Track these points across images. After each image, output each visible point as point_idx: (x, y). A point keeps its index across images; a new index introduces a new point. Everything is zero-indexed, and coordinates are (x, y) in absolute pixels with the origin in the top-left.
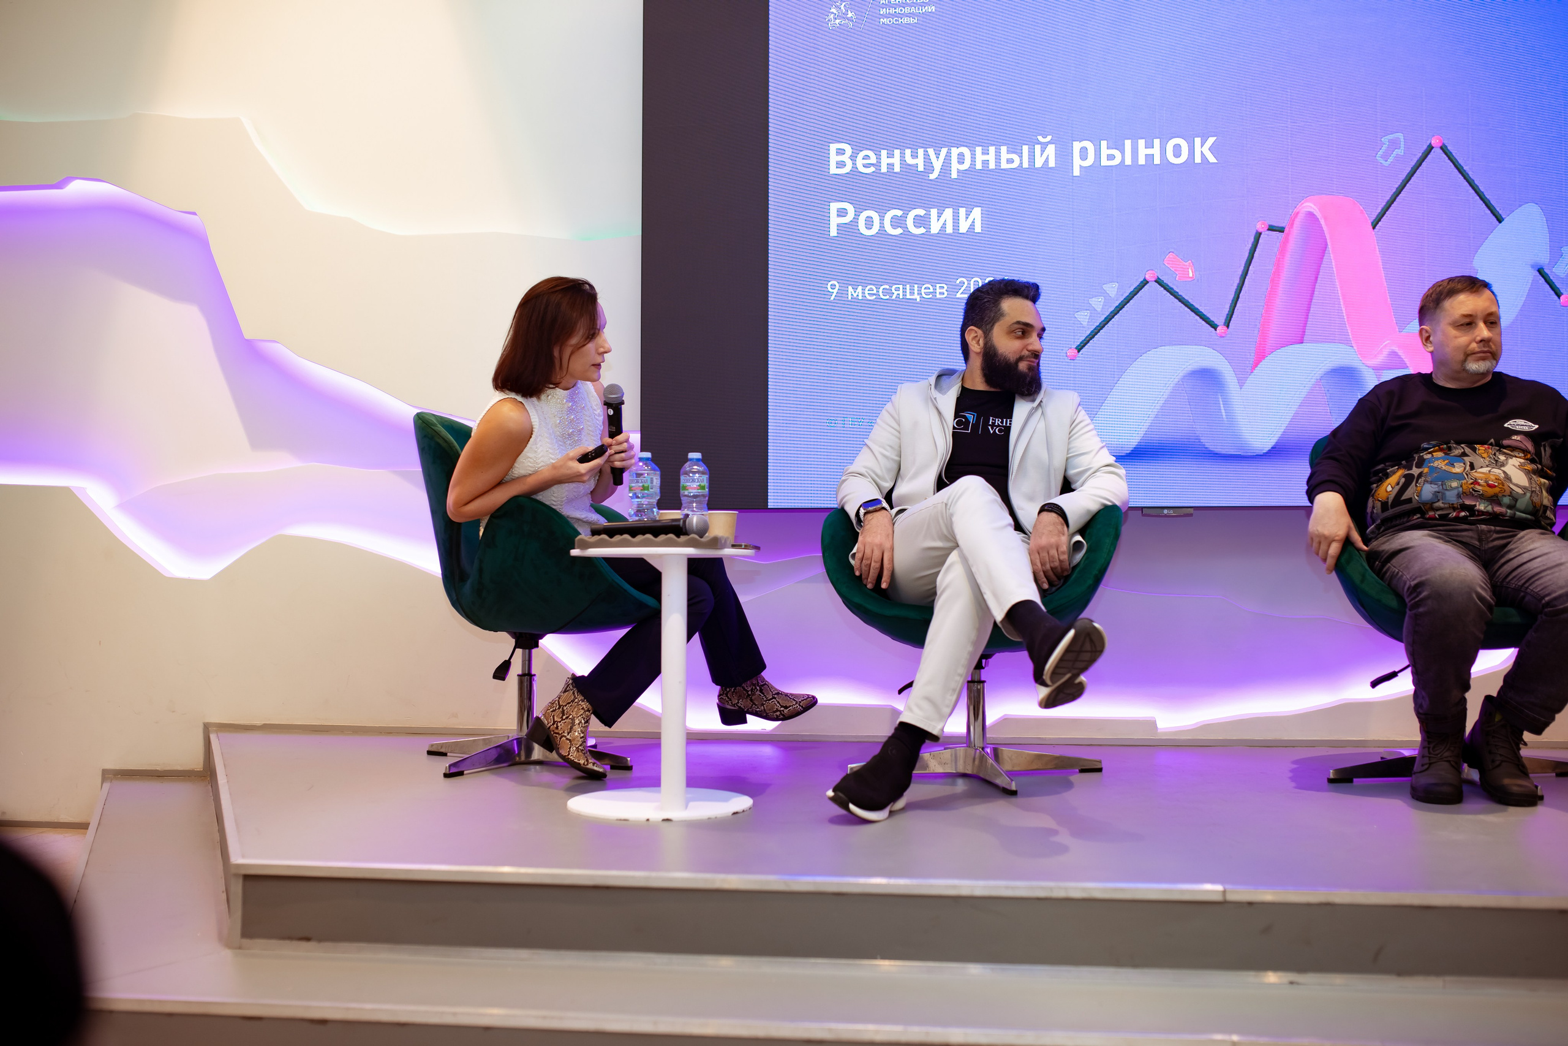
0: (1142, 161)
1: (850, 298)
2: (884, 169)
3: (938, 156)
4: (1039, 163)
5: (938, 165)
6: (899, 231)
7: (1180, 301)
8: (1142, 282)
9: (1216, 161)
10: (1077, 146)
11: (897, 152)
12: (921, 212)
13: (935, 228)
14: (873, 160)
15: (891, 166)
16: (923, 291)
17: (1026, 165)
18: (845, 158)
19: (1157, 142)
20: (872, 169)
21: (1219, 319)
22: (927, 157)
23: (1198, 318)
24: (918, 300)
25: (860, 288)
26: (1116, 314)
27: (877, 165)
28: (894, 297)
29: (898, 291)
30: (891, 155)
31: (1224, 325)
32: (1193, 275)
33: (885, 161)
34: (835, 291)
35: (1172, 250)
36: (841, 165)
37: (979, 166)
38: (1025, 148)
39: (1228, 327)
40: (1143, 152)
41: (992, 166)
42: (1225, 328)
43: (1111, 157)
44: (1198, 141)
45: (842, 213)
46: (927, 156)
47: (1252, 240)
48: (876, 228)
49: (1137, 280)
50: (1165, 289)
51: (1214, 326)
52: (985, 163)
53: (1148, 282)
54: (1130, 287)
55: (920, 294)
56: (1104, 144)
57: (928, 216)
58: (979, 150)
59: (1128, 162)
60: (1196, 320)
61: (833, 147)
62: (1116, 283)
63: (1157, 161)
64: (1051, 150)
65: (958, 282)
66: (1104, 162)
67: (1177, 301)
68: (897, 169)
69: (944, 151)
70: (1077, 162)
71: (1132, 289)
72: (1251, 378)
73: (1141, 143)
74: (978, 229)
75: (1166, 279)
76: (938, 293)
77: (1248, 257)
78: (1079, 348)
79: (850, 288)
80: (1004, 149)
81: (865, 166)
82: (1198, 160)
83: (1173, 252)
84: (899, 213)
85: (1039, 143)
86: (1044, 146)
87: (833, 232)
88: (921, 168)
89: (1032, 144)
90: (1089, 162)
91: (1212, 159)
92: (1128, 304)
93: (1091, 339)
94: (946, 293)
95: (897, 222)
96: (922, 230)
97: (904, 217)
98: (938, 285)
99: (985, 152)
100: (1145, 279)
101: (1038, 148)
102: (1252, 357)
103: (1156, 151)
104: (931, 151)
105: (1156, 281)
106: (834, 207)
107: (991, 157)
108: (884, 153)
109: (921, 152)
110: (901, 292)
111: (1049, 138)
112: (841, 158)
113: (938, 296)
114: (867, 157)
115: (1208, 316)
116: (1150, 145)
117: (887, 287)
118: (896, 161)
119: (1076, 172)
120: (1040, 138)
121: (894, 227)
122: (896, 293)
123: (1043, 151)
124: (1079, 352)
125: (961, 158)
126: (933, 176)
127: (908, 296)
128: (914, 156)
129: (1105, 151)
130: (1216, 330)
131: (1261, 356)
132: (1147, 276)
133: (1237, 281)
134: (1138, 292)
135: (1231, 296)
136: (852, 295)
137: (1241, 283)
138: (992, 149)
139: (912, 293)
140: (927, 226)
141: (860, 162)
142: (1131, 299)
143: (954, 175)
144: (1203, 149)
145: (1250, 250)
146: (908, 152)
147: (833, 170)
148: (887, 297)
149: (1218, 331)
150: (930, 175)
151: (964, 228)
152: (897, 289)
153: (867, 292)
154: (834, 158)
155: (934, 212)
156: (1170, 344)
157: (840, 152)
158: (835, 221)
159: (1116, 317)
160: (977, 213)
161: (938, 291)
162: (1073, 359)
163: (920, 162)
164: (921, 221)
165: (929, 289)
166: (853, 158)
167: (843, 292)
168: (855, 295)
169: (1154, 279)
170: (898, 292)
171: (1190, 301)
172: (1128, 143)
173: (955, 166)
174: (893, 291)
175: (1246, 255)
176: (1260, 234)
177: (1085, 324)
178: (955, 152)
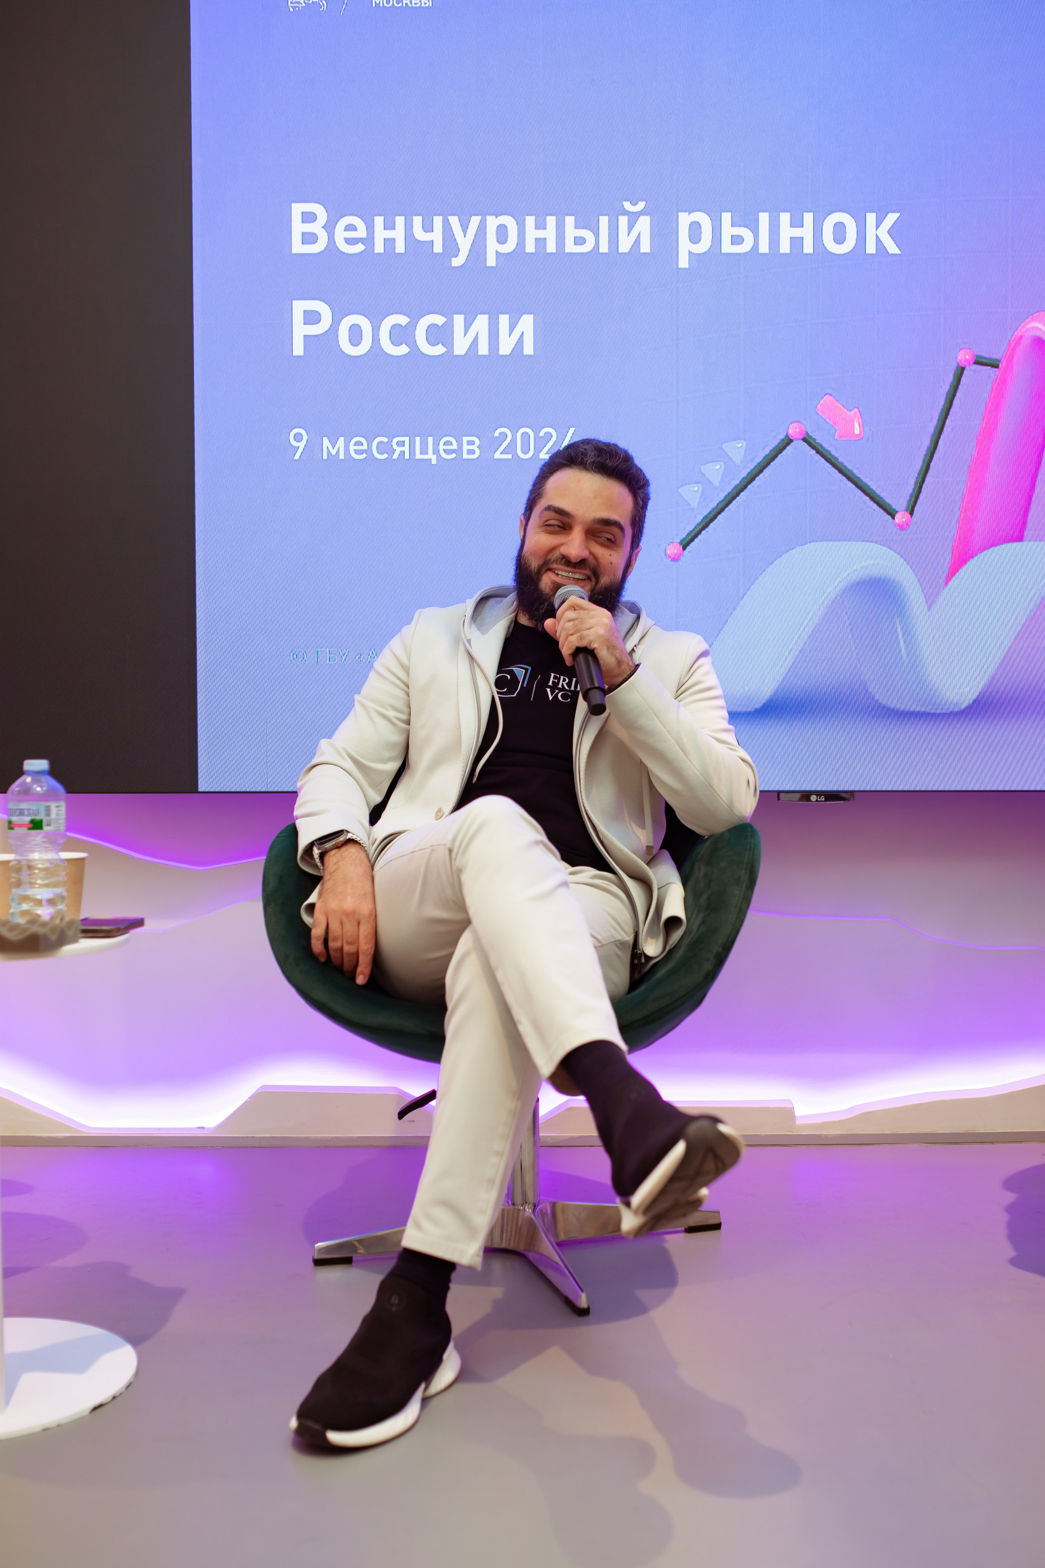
0: (785, 247)
1: (325, 457)
2: (379, 248)
3: (465, 228)
4: (624, 246)
5: (465, 243)
6: (403, 350)
7: (841, 471)
8: (782, 440)
9: (897, 251)
10: (685, 220)
11: (400, 221)
12: (440, 320)
13: (461, 347)
14: (362, 232)
15: (390, 243)
16: (442, 447)
17: (604, 248)
18: (316, 228)
19: (808, 217)
20: (359, 248)
21: (899, 503)
22: (447, 231)
23: (866, 498)
24: (434, 462)
25: (341, 441)
26: (742, 490)
27: (369, 241)
28: (395, 456)
29: (401, 447)
30: (389, 225)
31: (906, 510)
32: (860, 431)
33: (381, 234)
34: (302, 445)
35: (830, 391)
36: (309, 238)
37: (530, 248)
38: (604, 221)
39: (912, 513)
40: (787, 232)
41: (551, 248)
42: (908, 515)
43: (737, 240)
44: (871, 218)
45: (312, 318)
46: (447, 228)
47: (950, 378)
48: (366, 345)
49: (775, 437)
50: (818, 452)
51: (892, 514)
52: (541, 242)
53: (791, 441)
54: (764, 448)
55: (436, 451)
56: (726, 217)
57: (449, 325)
58: (530, 221)
59: (764, 248)
60: (865, 502)
61: (297, 209)
62: (743, 441)
63: (808, 248)
64: (644, 223)
65: (497, 434)
66: (727, 247)
67: (836, 471)
68: (400, 248)
69: (475, 221)
70: (685, 246)
71: (767, 451)
72: (945, 593)
73: (785, 218)
74: (528, 349)
75: (819, 437)
76: (465, 452)
77: (944, 405)
78: (685, 544)
79: (325, 440)
80: (570, 221)
81: (350, 241)
82: (871, 249)
83: (831, 395)
84: (403, 320)
85: (626, 213)
86: (633, 219)
87: (298, 349)
88: (438, 248)
89: (615, 213)
90: (703, 246)
91: (892, 248)
92: (761, 475)
93: (703, 528)
94: (478, 452)
95: (400, 335)
96: (440, 350)
97: (412, 327)
98: (465, 439)
99: (541, 225)
100: (787, 436)
101: (623, 221)
102: (946, 561)
103: (806, 232)
104: (454, 221)
105: (804, 440)
106: (299, 307)
107: (550, 234)
108: (379, 221)
109: (438, 221)
110: (406, 448)
111: (641, 205)
112: (309, 228)
113: (465, 456)
114: (350, 228)
115: (882, 495)
116: (796, 223)
117: (385, 440)
118: (398, 234)
119: (683, 262)
120: (627, 205)
121: (395, 343)
122: (399, 450)
123: (631, 227)
124: (684, 548)
125: (502, 234)
126: (457, 262)
127: (418, 456)
128: (428, 227)
129: (728, 230)
130: (893, 518)
131: (961, 558)
132: (790, 431)
133: (926, 442)
134: (776, 456)
135: (918, 465)
136: (329, 451)
137: (933, 445)
138: (551, 221)
139: (424, 451)
140: (449, 344)
141: (340, 234)
142: (765, 467)
143: (491, 261)
144: (878, 232)
145: (947, 394)
146: (417, 221)
147: (298, 247)
148: (385, 456)
149: (897, 520)
150: (453, 259)
151: (506, 347)
152: (401, 444)
153: (352, 448)
154: (298, 228)
155: (459, 320)
156: (824, 539)
157: (309, 217)
158: (300, 330)
159: (742, 494)
160: (527, 323)
161: (466, 447)
162: (675, 558)
163: (436, 237)
164: (438, 335)
165: (451, 444)
166: (329, 227)
167: (313, 447)
168: (334, 452)
169: (801, 437)
170: (402, 449)
171: (855, 471)
172: (764, 218)
173: (492, 247)
174: (395, 446)
175: (941, 402)
176: (963, 369)
177: (695, 505)
178: (493, 222)
